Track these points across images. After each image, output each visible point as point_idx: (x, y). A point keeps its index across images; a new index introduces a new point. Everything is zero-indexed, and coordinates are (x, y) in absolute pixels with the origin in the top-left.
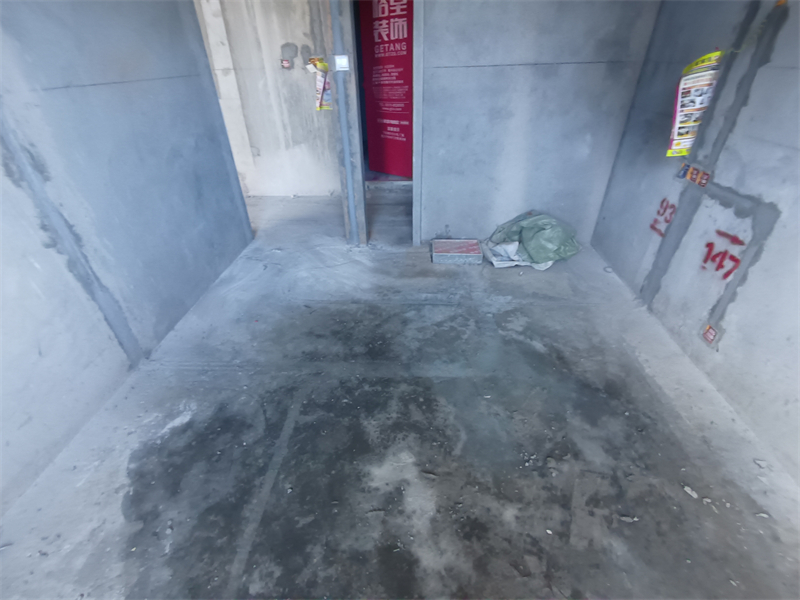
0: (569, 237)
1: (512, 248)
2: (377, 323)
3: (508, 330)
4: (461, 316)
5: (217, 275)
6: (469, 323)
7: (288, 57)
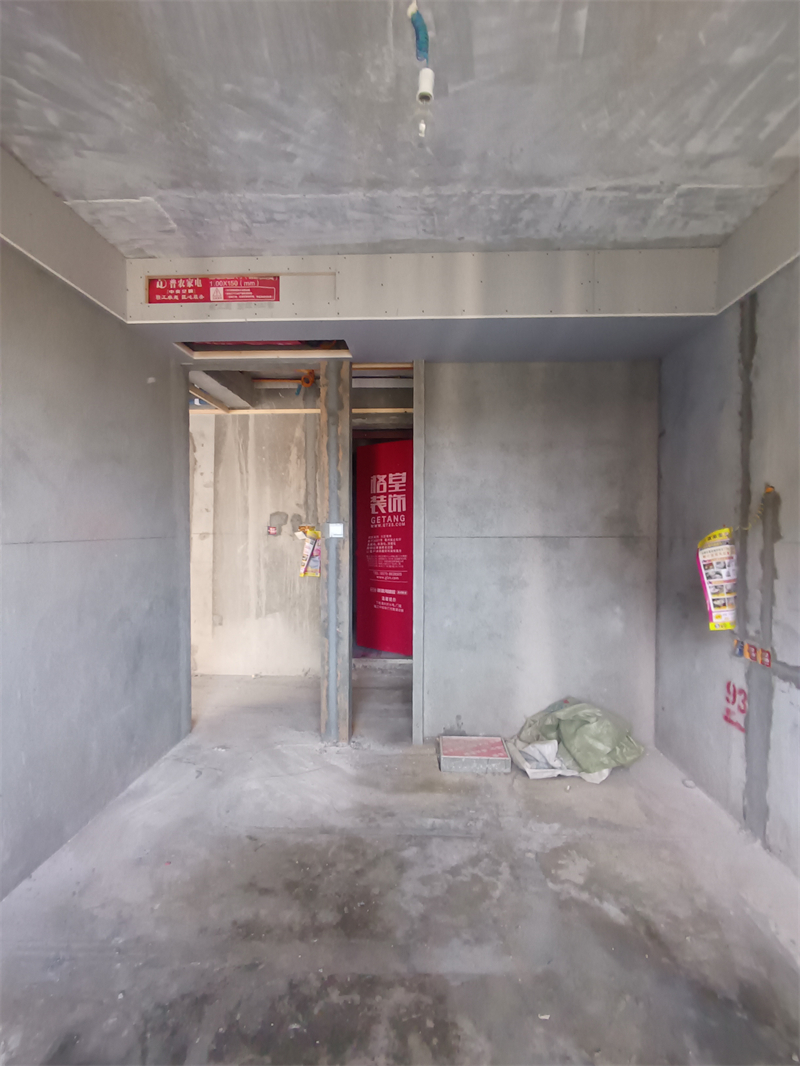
0: (624, 734)
1: (550, 749)
2: (358, 867)
3: (563, 882)
4: (487, 855)
5: (125, 785)
6: (501, 869)
7: (276, 524)
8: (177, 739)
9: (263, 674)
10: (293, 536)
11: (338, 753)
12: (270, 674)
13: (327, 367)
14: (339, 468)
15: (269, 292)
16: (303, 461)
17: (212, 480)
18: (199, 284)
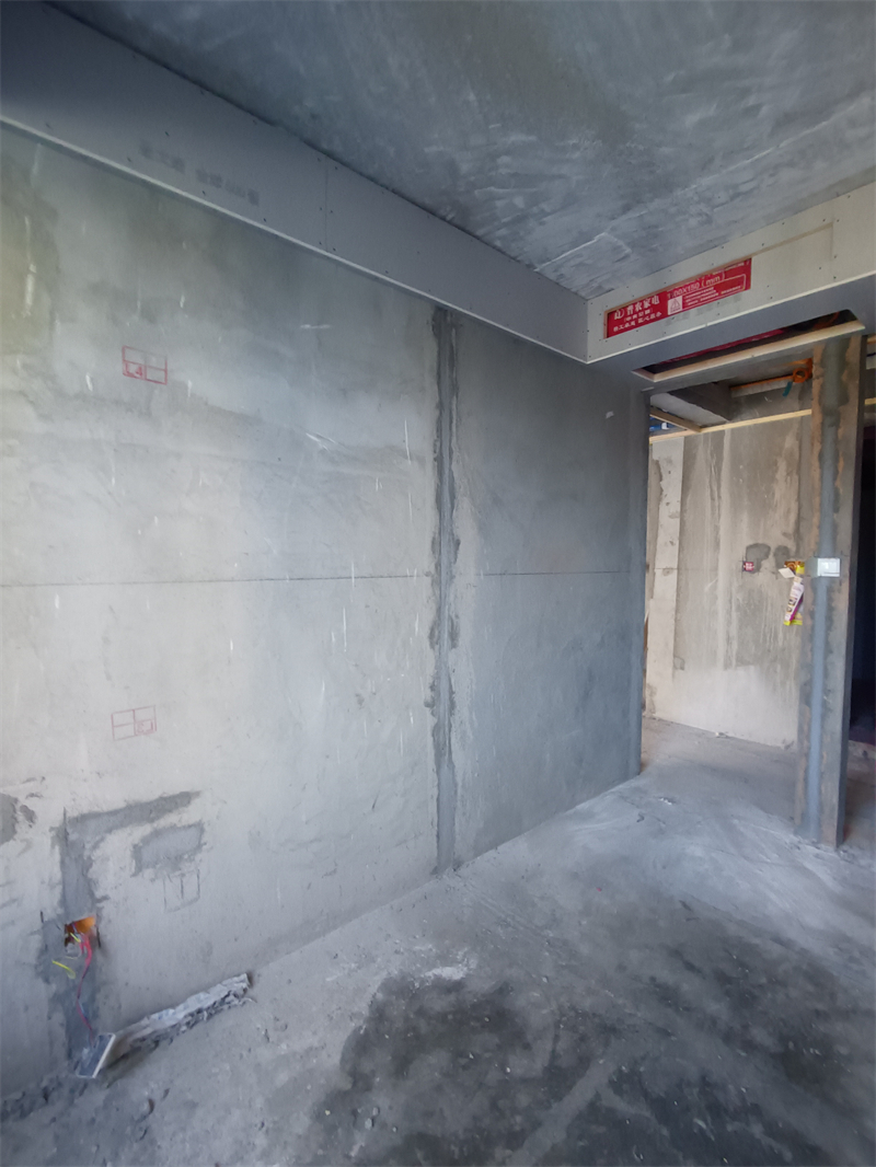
7: (754, 558)
8: (625, 777)
9: (730, 735)
10: (776, 573)
11: (817, 856)
12: (738, 736)
13: (825, 350)
14: (838, 483)
15: (738, 283)
16: (796, 477)
17: (679, 510)
18: (656, 301)
